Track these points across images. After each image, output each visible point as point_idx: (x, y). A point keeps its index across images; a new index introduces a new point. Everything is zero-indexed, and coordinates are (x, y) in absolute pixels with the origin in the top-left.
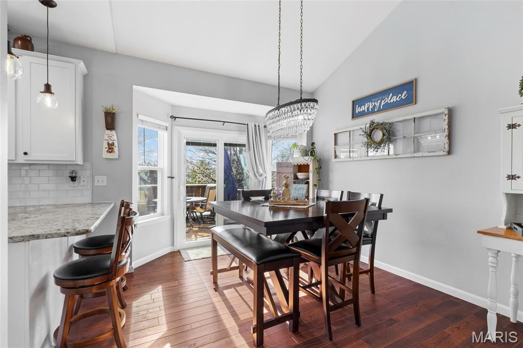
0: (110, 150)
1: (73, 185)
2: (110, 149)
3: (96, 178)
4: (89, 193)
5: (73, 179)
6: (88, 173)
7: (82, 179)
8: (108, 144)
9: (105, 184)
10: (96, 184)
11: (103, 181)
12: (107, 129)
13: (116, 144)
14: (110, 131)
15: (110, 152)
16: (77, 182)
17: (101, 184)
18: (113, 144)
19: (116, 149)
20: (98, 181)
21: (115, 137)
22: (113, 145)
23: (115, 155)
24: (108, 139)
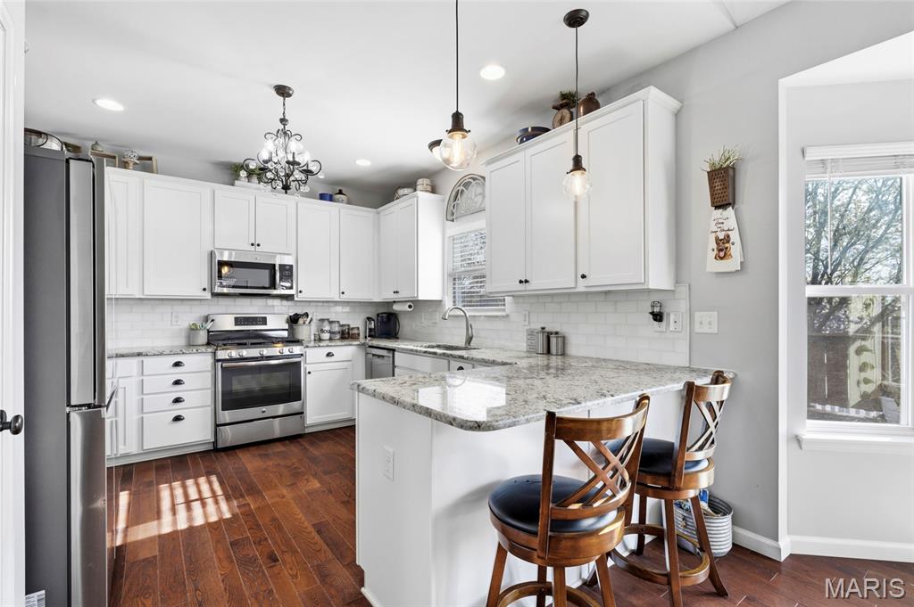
0: (722, 254)
1: (658, 329)
2: (720, 250)
3: (697, 315)
4: (683, 347)
5: (658, 317)
6: (683, 306)
7: (672, 318)
8: (718, 241)
9: (715, 330)
10: (698, 329)
11: (710, 323)
12: (717, 207)
13: (735, 236)
14: (721, 210)
15: (721, 258)
16: (664, 323)
17: (706, 329)
18: (727, 240)
19: (735, 250)
20: (701, 323)
21: (732, 223)
22: (728, 242)
23: (732, 264)
24: (715, 229)
